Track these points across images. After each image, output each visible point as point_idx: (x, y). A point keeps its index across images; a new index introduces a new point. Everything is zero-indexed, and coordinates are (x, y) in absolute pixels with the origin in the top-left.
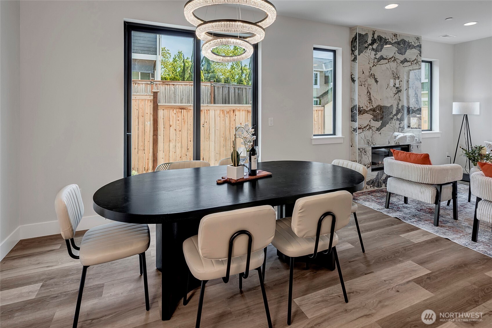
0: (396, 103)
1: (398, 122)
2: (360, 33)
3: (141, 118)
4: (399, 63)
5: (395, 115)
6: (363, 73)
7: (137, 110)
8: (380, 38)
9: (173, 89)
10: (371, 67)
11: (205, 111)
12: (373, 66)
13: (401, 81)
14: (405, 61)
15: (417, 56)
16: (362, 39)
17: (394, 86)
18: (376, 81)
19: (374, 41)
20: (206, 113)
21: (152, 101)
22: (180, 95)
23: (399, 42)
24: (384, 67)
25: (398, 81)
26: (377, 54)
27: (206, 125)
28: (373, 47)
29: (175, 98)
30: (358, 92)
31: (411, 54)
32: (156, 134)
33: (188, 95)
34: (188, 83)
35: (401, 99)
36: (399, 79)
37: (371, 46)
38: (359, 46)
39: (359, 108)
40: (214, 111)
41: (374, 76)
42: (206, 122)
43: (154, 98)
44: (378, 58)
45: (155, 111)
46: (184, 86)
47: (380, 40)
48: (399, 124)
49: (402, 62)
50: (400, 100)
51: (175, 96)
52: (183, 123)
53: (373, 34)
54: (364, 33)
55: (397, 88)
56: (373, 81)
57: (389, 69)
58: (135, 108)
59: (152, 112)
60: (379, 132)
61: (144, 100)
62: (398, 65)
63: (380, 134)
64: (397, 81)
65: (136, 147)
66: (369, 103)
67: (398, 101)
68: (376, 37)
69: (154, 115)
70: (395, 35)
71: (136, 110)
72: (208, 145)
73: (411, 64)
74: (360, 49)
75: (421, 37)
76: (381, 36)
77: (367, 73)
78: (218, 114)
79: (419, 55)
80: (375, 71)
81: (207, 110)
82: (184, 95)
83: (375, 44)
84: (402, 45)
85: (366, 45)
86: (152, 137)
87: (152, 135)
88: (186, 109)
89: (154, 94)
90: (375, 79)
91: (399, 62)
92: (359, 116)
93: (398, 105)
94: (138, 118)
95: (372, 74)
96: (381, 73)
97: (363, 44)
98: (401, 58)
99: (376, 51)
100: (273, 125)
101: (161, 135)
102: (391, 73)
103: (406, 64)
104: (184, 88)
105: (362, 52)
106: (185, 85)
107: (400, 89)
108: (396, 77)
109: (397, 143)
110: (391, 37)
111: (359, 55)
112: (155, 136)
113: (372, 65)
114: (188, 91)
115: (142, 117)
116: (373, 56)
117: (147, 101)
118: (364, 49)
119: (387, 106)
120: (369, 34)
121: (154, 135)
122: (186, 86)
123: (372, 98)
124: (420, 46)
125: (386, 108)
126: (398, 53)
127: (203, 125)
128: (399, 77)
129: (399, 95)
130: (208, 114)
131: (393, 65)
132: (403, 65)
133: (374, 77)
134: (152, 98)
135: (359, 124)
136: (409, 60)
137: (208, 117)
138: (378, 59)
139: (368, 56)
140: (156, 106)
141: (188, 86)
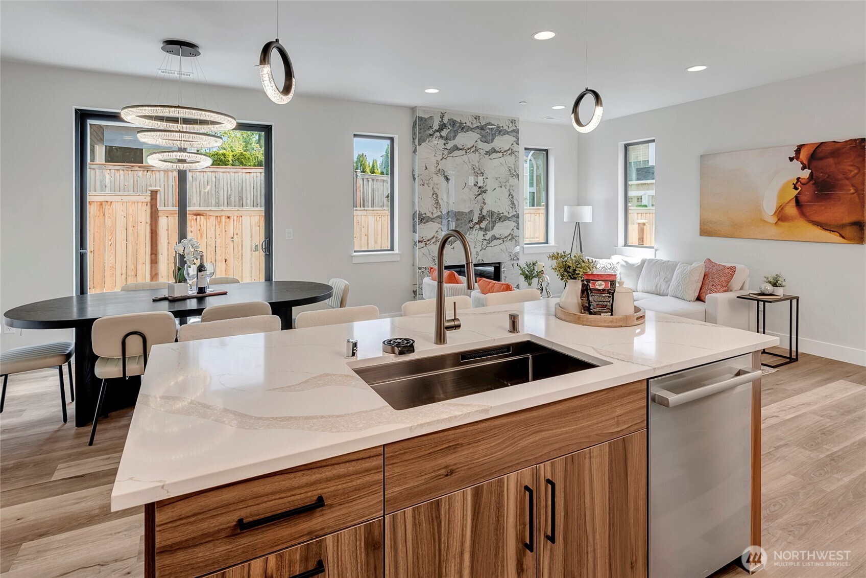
0: (479, 207)
1: (482, 233)
2: (420, 116)
3: (130, 228)
4: (483, 154)
5: (477, 223)
6: (426, 168)
7: (125, 217)
8: (453, 122)
9: (214, 179)
10: (439, 160)
11: (235, 218)
12: (441, 160)
13: (487, 178)
14: (494, 151)
15: (512, 144)
16: (424, 124)
17: (475, 185)
18: (447, 179)
19: (442, 127)
20: (237, 221)
21: (149, 204)
22: (225, 189)
23: (483, 126)
24: (459, 160)
25: (482, 178)
26: (448, 143)
27: (237, 239)
28: (441, 134)
29: (217, 194)
30: (418, 194)
31: (501, 142)
32: (155, 252)
33: (240, 189)
34: (240, 170)
35: (486, 202)
36: (483, 176)
37: (438, 133)
38: (419, 133)
39: (419, 215)
40: (249, 218)
41: (444, 172)
42: (237, 234)
43: (151, 199)
44: (449, 148)
45: (153, 218)
46: (233, 174)
47: (453, 125)
48: (484, 236)
49: (488, 153)
50: (484, 203)
51: (217, 190)
52: (199, 236)
53: (442, 117)
54: (426, 116)
55: (480, 188)
56: (442, 179)
57: (468, 163)
58: (122, 215)
59: (149, 220)
60: (452, 247)
61: (136, 203)
62: (481, 157)
63: (453, 248)
64: (480, 179)
65: (124, 272)
66: (435, 207)
67: (482, 205)
68: (446, 120)
69: (151, 225)
70: (477, 118)
71: (123, 217)
72: (241, 269)
73: (502, 156)
74: (421, 137)
75: (519, 118)
76: (454, 119)
77: (432, 169)
78: (257, 222)
79: (515, 143)
80: (443, 165)
81: (237, 216)
82: (233, 189)
83: (444, 130)
84: (488, 131)
85: (431, 132)
86: (149, 257)
87: (150, 254)
88: (204, 215)
89: (151, 194)
90: (444, 176)
91: (483, 152)
92: (420, 225)
93: (481, 210)
94: (126, 229)
95: (440, 170)
96: (455, 168)
97: (426, 131)
98: (488, 147)
99: (447, 139)
100: (292, 238)
101: (163, 254)
102: (470, 167)
103: (494, 155)
104: (233, 178)
105: (424, 141)
106: (235, 172)
107: (484, 189)
108: (478, 172)
109: (479, 260)
110: (471, 120)
111: (420, 144)
112: (153, 256)
113: (440, 157)
114: (240, 182)
115: (132, 228)
116: (442, 146)
117: (140, 204)
118: (428, 137)
119: (464, 211)
120: (434, 118)
121: (151, 254)
122: (236, 174)
123: (440, 202)
124: (516, 131)
125: (463, 214)
126: (481, 141)
127: (233, 238)
128: (482, 174)
129: (484, 197)
130: (239, 222)
131: (474, 157)
132: (490, 157)
133: (444, 174)
134: (149, 199)
135: (419, 236)
136: (500, 150)
137: (241, 226)
138: (450, 150)
139: (433, 146)
140: (155, 211)
141: (240, 174)
